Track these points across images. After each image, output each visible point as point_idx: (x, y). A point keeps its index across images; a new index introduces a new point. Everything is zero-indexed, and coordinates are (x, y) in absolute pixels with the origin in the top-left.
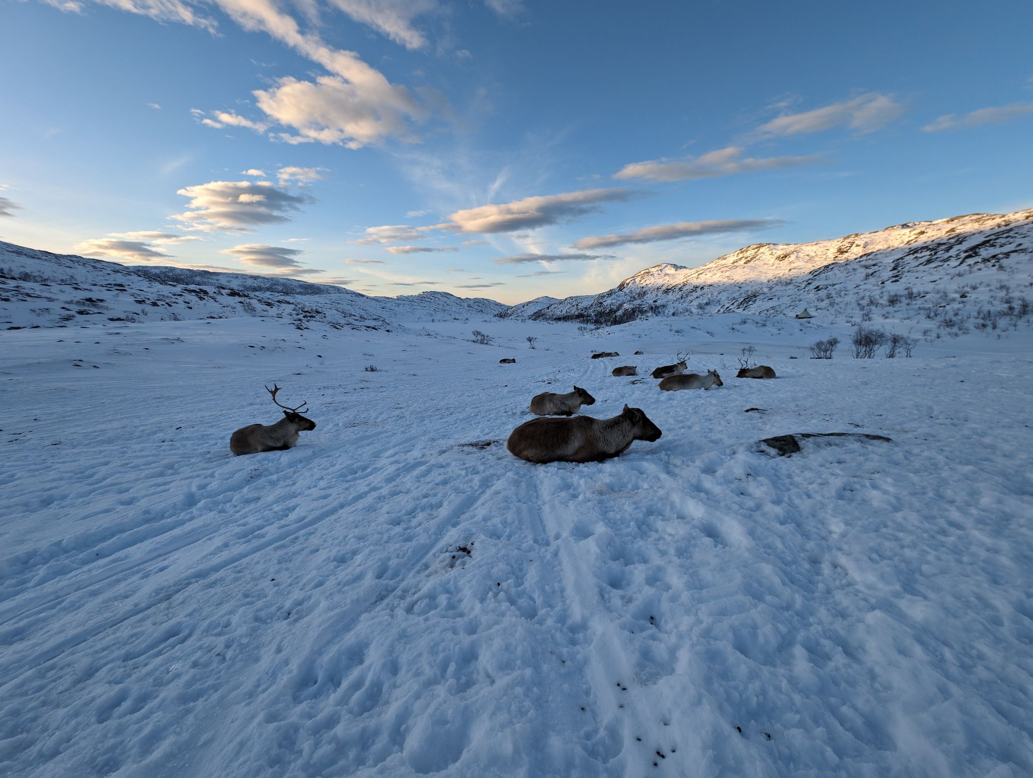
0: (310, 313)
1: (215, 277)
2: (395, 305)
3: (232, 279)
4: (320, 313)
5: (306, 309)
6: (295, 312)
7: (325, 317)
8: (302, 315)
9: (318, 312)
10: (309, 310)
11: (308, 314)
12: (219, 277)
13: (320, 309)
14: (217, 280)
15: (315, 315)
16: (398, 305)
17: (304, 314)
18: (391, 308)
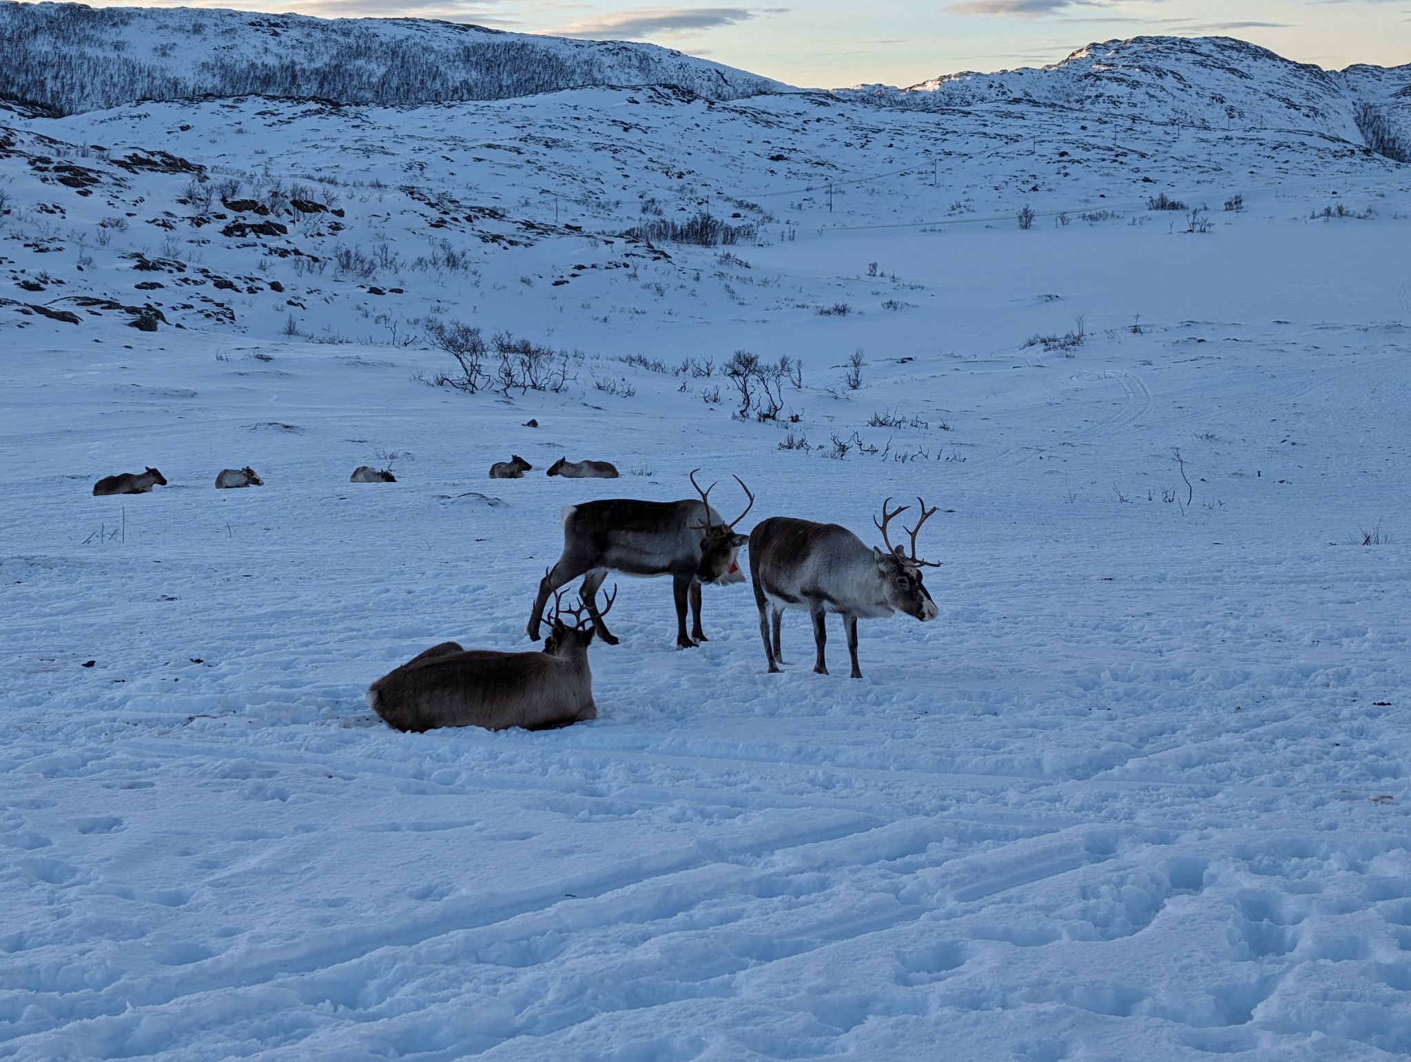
0: (262, 211)
1: (110, 35)
2: (847, 137)
3: (179, 38)
4: (317, 208)
5: (245, 194)
6: (190, 211)
7: (336, 227)
8: (222, 225)
9: (304, 206)
10: (264, 195)
11: (252, 218)
12: (127, 33)
13: (317, 192)
14: (118, 46)
15: (284, 220)
16: (866, 136)
17: (231, 215)
18: (825, 155)
